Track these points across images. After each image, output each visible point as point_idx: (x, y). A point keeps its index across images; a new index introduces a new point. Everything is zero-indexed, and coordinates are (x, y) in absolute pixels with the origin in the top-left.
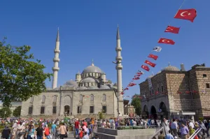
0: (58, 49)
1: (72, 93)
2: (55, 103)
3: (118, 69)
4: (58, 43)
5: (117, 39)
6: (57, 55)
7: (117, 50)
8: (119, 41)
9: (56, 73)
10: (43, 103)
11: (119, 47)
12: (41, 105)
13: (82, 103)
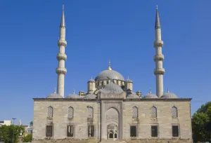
0: (63, 40)
1: (121, 103)
2: (90, 120)
3: (157, 73)
4: (63, 31)
5: (156, 27)
6: (63, 49)
7: (157, 45)
8: (159, 31)
9: (62, 77)
10: (70, 119)
11: (160, 40)
12: (67, 122)
13: (138, 120)
